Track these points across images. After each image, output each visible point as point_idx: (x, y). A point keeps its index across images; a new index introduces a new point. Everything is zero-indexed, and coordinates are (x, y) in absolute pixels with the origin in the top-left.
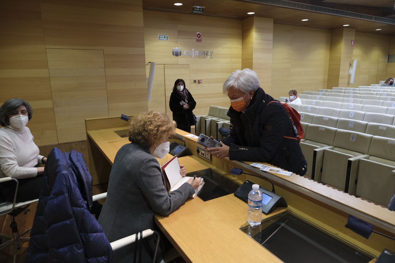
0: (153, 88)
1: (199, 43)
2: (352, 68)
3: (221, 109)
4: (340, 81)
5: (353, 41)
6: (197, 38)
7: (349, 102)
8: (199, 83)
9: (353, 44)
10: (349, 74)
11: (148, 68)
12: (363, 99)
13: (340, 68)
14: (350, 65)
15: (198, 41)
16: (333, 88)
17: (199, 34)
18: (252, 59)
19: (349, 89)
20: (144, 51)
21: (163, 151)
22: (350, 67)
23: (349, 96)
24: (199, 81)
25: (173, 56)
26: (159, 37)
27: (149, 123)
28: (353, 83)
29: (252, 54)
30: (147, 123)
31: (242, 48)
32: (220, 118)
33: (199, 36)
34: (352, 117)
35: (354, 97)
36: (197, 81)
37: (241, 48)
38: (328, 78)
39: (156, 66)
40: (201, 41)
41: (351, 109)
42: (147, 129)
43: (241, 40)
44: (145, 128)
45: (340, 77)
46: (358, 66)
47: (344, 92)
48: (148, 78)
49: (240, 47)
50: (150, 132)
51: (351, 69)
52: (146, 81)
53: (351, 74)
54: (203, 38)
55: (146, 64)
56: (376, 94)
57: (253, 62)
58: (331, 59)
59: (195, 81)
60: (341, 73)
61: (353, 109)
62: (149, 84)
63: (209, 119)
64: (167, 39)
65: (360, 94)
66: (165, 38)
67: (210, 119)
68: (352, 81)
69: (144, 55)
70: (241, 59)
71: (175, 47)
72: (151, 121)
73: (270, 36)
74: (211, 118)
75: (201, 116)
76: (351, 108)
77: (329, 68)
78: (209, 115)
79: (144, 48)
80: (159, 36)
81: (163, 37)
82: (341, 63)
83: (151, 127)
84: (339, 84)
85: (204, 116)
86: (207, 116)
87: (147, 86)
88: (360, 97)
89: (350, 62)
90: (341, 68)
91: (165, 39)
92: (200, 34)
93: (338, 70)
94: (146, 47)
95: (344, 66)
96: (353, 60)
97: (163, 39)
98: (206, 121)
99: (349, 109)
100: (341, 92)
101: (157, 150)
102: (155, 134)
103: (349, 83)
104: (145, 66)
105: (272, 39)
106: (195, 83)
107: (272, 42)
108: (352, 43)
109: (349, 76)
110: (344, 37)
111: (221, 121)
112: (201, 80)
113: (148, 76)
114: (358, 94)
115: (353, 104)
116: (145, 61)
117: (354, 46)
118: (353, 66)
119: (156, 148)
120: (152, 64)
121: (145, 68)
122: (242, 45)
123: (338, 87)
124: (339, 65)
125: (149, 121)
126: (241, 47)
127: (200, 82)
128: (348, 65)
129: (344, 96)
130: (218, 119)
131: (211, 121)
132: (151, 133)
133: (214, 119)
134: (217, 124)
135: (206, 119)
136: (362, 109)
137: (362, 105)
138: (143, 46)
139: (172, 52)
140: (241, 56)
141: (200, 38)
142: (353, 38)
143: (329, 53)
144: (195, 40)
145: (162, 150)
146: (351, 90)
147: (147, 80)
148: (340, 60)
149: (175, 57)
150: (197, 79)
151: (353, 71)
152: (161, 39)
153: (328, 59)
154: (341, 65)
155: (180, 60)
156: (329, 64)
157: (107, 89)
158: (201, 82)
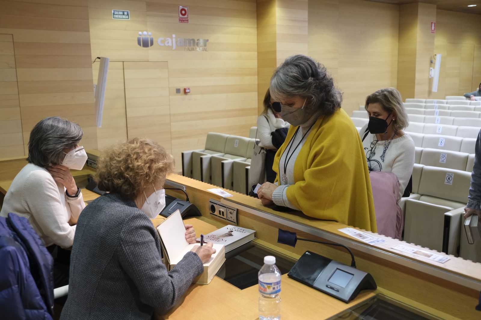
0: (105, 102)
1: (183, 25)
2: (434, 68)
3: (227, 139)
4: (417, 88)
5: (433, 25)
6: (181, 16)
7: (434, 123)
8: (185, 92)
9: (434, 29)
10: (430, 77)
11: (96, 66)
12: (455, 117)
13: (415, 67)
14: (431, 62)
15: (181, 20)
16: (407, 99)
17: (182, 10)
18: (275, 52)
19: (432, 102)
20: (89, 39)
21: (156, 204)
22: (431, 66)
23: (432, 113)
24: (185, 90)
25: (139, 46)
26: (114, 14)
27: (135, 157)
28: (436, 91)
29: (274, 44)
30: (132, 156)
31: (258, 34)
32: (226, 154)
33: (183, 12)
34: (443, 146)
35: (441, 114)
36: (182, 91)
37: (256, 35)
38: (398, 83)
39: (110, 65)
40: (188, 21)
41: (438, 134)
42: (133, 166)
43: (256, 20)
44: (129, 164)
45: (416, 81)
46: (443, 65)
47: (424, 106)
48: (96, 86)
49: (254, 31)
50: (137, 171)
51: (432, 68)
52: (93, 91)
53: (433, 77)
54: (190, 16)
55: (93, 59)
56: (475, 109)
57: (277, 58)
58: (401, 53)
59: (178, 91)
60: (418, 76)
61: (442, 134)
62: (98, 96)
63: (207, 156)
64: (128, 17)
65: (449, 108)
66: (124, 14)
67: (209, 156)
68: (435, 89)
69: (89, 45)
70: (256, 53)
71: (142, 31)
72: (138, 153)
73: (304, 15)
74: (211, 154)
75: (191, 151)
76: (439, 131)
77: (398, 68)
78: (206, 149)
79: (89, 31)
80: (114, 11)
81: (122, 13)
82: (417, 60)
83: (140, 163)
84: (416, 94)
85: (197, 151)
86: (203, 151)
87: (95, 99)
88: (451, 114)
89: (431, 58)
90: (418, 68)
91: (124, 17)
92: (186, 9)
93: (413, 70)
94: (93, 31)
95: (421, 64)
96: (436, 55)
97: (120, 16)
98: (201, 159)
99: (436, 133)
100: (420, 107)
101: (148, 203)
102: (147, 175)
103: (430, 92)
104: (92, 65)
105: (307, 20)
106: (179, 94)
107: (306, 24)
108: (432, 27)
109: (431, 80)
110: (420, 17)
111: (230, 159)
112: (189, 89)
113: (95, 82)
114: (446, 109)
115: (442, 126)
116: (90, 56)
117: (435, 32)
118: (435, 64)
119: (147, 199)
120: (103, 61)
121: (91, 68)
122: (257, 28)
123: (414, 98)
124: (414, 63)
125: (135, 153)
126: (256, 32)
127: (187, 91)
128: (428, 62)
129: (425, 113)
130: (223, 156)
131: (211, 159)
132: (141, 173)
133: (217, 155)
134: (223, 164)
135: (201, 157)
136: (456, 132)
137: (455, 127)
138: (87, 29)
139: (137, 39)
140: (256, 47)
141: (186, 16)
142: (434, 19)
143: (397, 44)
144: (178, 20)
145: (156, 202)
146: (434, 102)
147: (95, 89)
148: (414, 54)
149: (141, 48)
150: (182, 86)
151: (435, 73)
152: (116, 16)
153: (396, 52)
154: (417, 63)
155: (150, 53)
156: (398, 62)
157: (21, 106)
158: (189, 92)
